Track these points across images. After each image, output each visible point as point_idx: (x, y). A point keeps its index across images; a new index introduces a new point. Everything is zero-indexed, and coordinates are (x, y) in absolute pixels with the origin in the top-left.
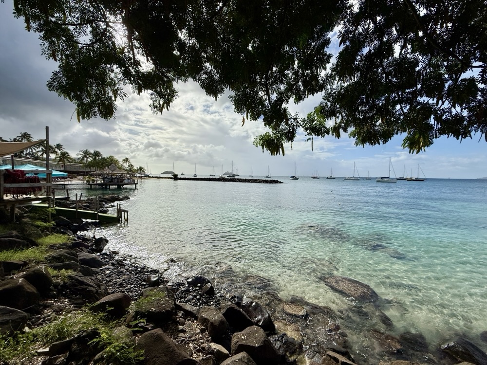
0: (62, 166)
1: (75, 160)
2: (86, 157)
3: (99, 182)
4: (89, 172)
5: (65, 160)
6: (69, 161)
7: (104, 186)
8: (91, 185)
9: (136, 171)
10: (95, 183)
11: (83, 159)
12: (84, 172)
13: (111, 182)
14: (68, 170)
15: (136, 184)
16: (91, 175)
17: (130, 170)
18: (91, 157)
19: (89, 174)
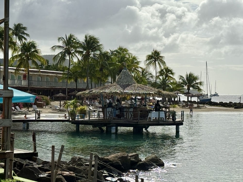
0: (25, 77)
1: (48, 62)
2: (69, 53)
3: (94, 117)
4: (73, 90)
5: (30, 62)
6: (36, 64)
7: (104, 128)
8: (78, 123)
9: (178, 87)
10: (87, 119)
11: (63, 58)
12: (63, 91)
13: (119, 116)
14: (35, 85)
15: (178, 124)
16: (79, 98)
17: (164, 85)
18: (80, 52)
19: (75, 96)
